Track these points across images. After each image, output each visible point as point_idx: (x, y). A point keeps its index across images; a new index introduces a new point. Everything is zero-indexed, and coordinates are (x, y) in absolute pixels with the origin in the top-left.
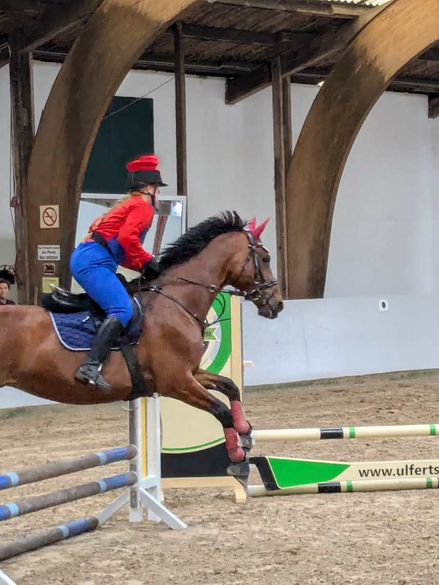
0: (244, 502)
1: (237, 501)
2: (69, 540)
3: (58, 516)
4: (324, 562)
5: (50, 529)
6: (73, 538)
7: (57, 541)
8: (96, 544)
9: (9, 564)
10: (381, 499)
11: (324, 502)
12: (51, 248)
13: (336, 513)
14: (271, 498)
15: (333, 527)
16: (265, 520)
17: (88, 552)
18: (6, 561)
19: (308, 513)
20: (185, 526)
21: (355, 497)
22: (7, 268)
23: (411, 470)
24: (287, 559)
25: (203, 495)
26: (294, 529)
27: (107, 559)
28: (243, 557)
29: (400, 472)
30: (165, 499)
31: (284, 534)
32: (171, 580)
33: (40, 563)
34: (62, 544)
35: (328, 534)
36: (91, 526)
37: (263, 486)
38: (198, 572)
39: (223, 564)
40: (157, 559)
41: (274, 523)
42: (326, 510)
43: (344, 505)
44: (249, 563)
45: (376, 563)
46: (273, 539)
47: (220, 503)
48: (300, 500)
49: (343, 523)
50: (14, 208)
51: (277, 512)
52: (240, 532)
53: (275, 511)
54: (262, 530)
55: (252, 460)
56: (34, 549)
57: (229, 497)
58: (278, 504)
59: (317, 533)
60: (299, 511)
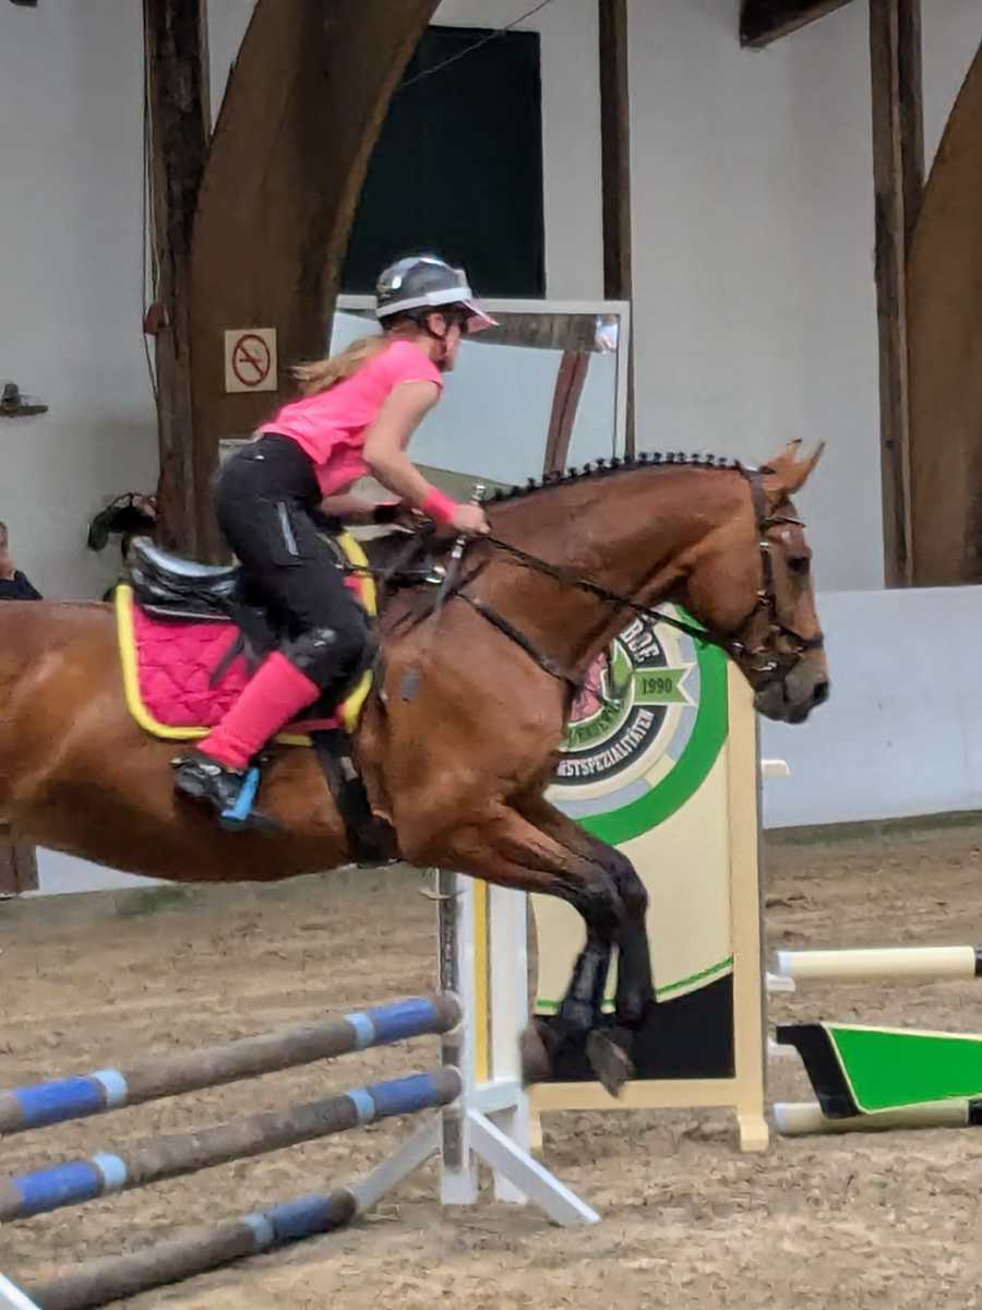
0: (763, 1148)
1: (744, 1147)
2: (271, 1258)
3: (251, 1187)
5: (221, 1222)
6: (283, 1250)
7: (241, 1257)
8: (346, 1267)
14: (838, 1139)
16: (817, 1201)
17: (323, 1289)
19: (936, 1180)
20: (593, 1217)
22: (136, 502)
26: (893, 1227)
30: (547, 1139)
31: (865, 1240)
34: (253, 1267)
36: (336, 1218)
37: (815, 1106)
41: (839, 1209)
46: (831, 1253)
47: (696, 1151)
48: (917, 1144)
50: (153, 337)
51: (852, 1177)
52: (745, 1235)
53: (844, 1176)
54: (804, 1228)
55: (784, 1035)
56: (173, 1279)
57: (724, 1137)
58: (857, 1154)
59: (955, 1237)
60: (912, 1175)
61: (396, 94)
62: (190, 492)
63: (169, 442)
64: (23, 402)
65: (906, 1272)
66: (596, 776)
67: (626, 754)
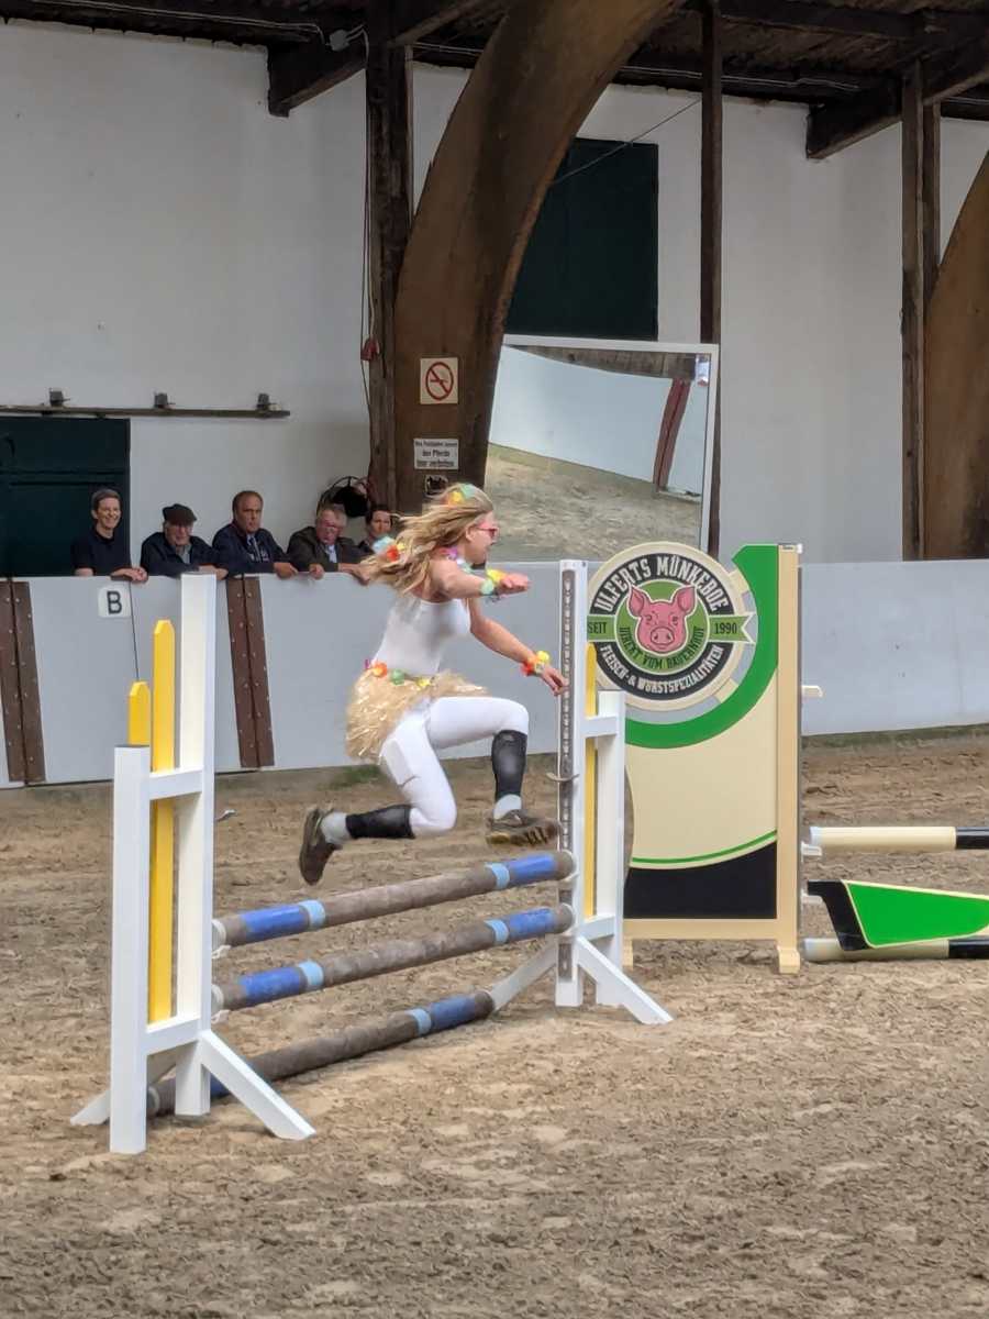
0: (795, 972)
1: (781, 970)
2: (430, 1040)
3: (418, 988)
5: (394, 1015)
6: (439, 1035)
7: (408, 1040)
8: (484, 1049)
9: (303, 1084)
12: (441, 444)
14: (852, 966)
15: (969, 1031)
16: (833, 1012)
17: (466, 1065)
18: (301, 1078)
19: (922, 998)
20: (667, 1018)
22: (353, 482)
24: (865, 1093)
25: (715, 954)
26: (889, 1032)
27: (501, 1079)
28: (775, 1086)
30: (637, 960)
31: (866, 1041)
32: (624, 1128)
33: (365, 1084)
34: (416, 1047)
35: (956, 1044)
36: (479, 1013)
37: (835, 941)
38: (681, 1113)
39: (731, 1099)
40: (601, 1084)
41: (848, 1018)
42: (961, 993)
44: (786, 1098)
46: (842, 1050)
47: (747, 971)
48: (911, 972)
50: (368, 363)
51: (860, 995)
52: (778, 1034)
53: (855, 993)
54: (823, 1031)
55: (814, 888)
56: (358, 1055)
57: (767, 961)
58: (865, 978)
59: (934, 1041)
60: (905, 994)
61: (550, 190)
62: (392, 477)
63: (377, 441)
64: (271, 408)
65: (897, 1066)
66: (681, 693)
67: (702, 678)
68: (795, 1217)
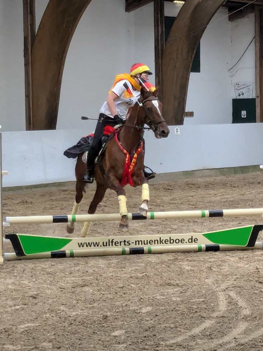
0: (2, 264)
4: (54, 303)
10: (92, 262)
11: (55, 264)
13: (62, 271)
14: (20, 261)
16: (16, 276)
19: (44, 271)
21: (75, 261)
23: (112, 242)
24: (30, 302)
26: (35, 282)
29: (105, 244)
31: (28, 285)
35: (57, 285)
37: (14, 253)
41: (21, 278)
43: (68, 266)
44: (5, 304)
45: (88, 304)
48: (39, 263)
49: (67, 278)
55: (7, 237)
59: (50, 284)
60: (39, 270)
68: (12, 342)
